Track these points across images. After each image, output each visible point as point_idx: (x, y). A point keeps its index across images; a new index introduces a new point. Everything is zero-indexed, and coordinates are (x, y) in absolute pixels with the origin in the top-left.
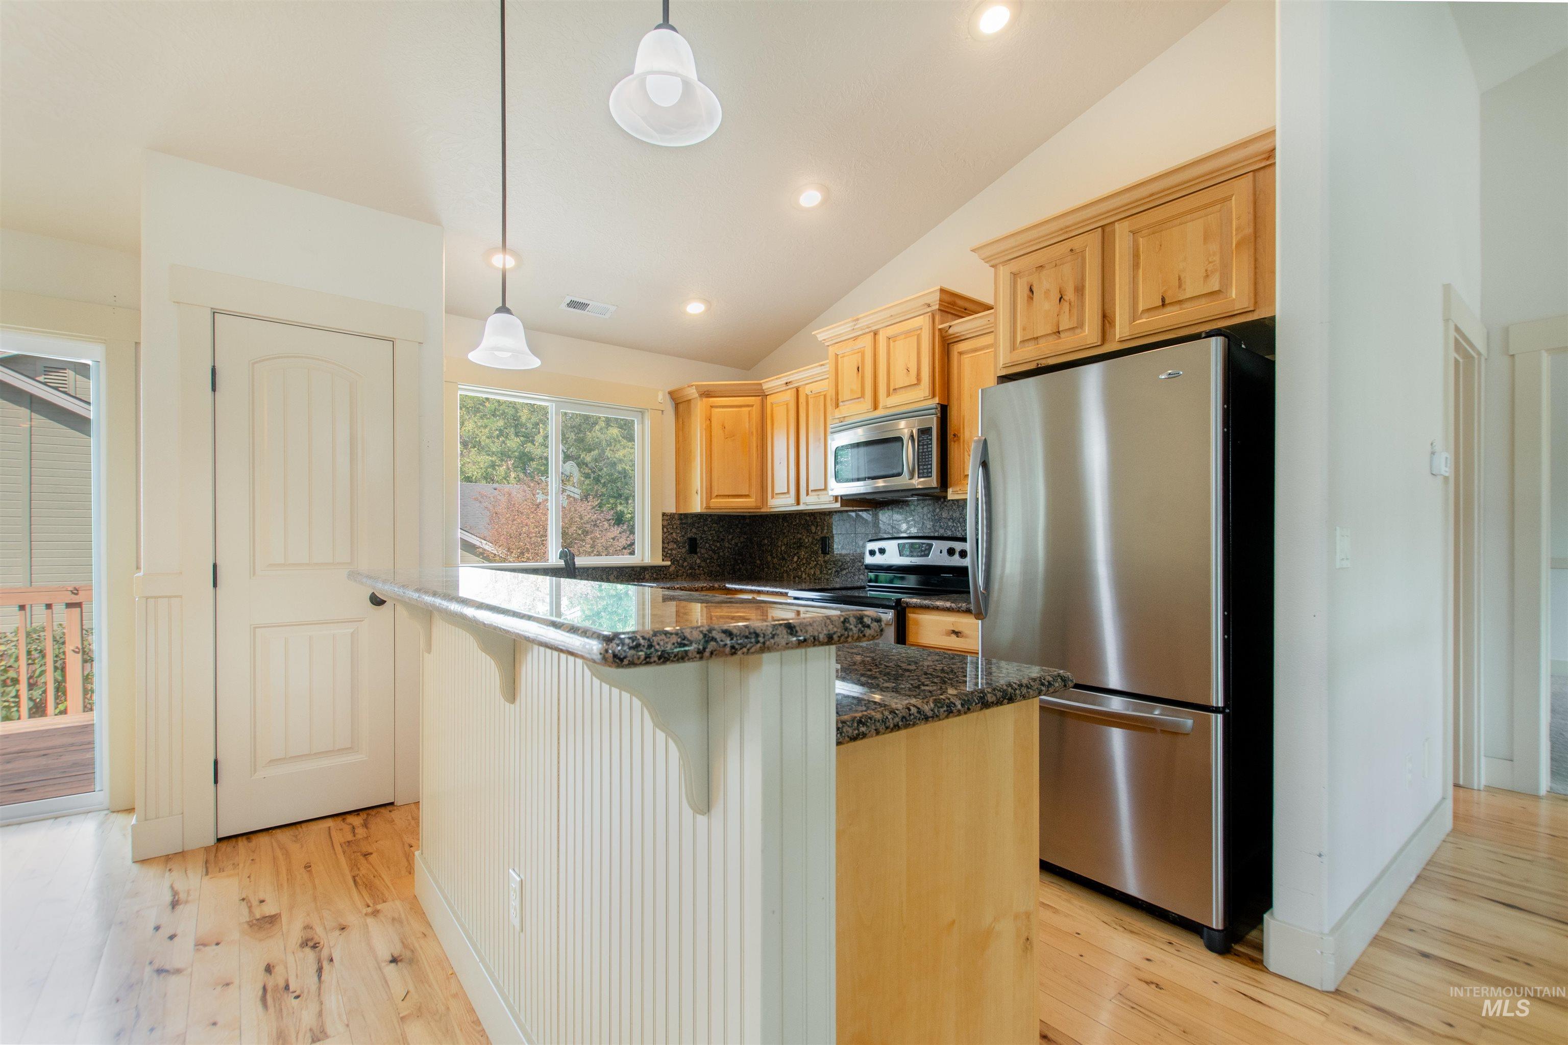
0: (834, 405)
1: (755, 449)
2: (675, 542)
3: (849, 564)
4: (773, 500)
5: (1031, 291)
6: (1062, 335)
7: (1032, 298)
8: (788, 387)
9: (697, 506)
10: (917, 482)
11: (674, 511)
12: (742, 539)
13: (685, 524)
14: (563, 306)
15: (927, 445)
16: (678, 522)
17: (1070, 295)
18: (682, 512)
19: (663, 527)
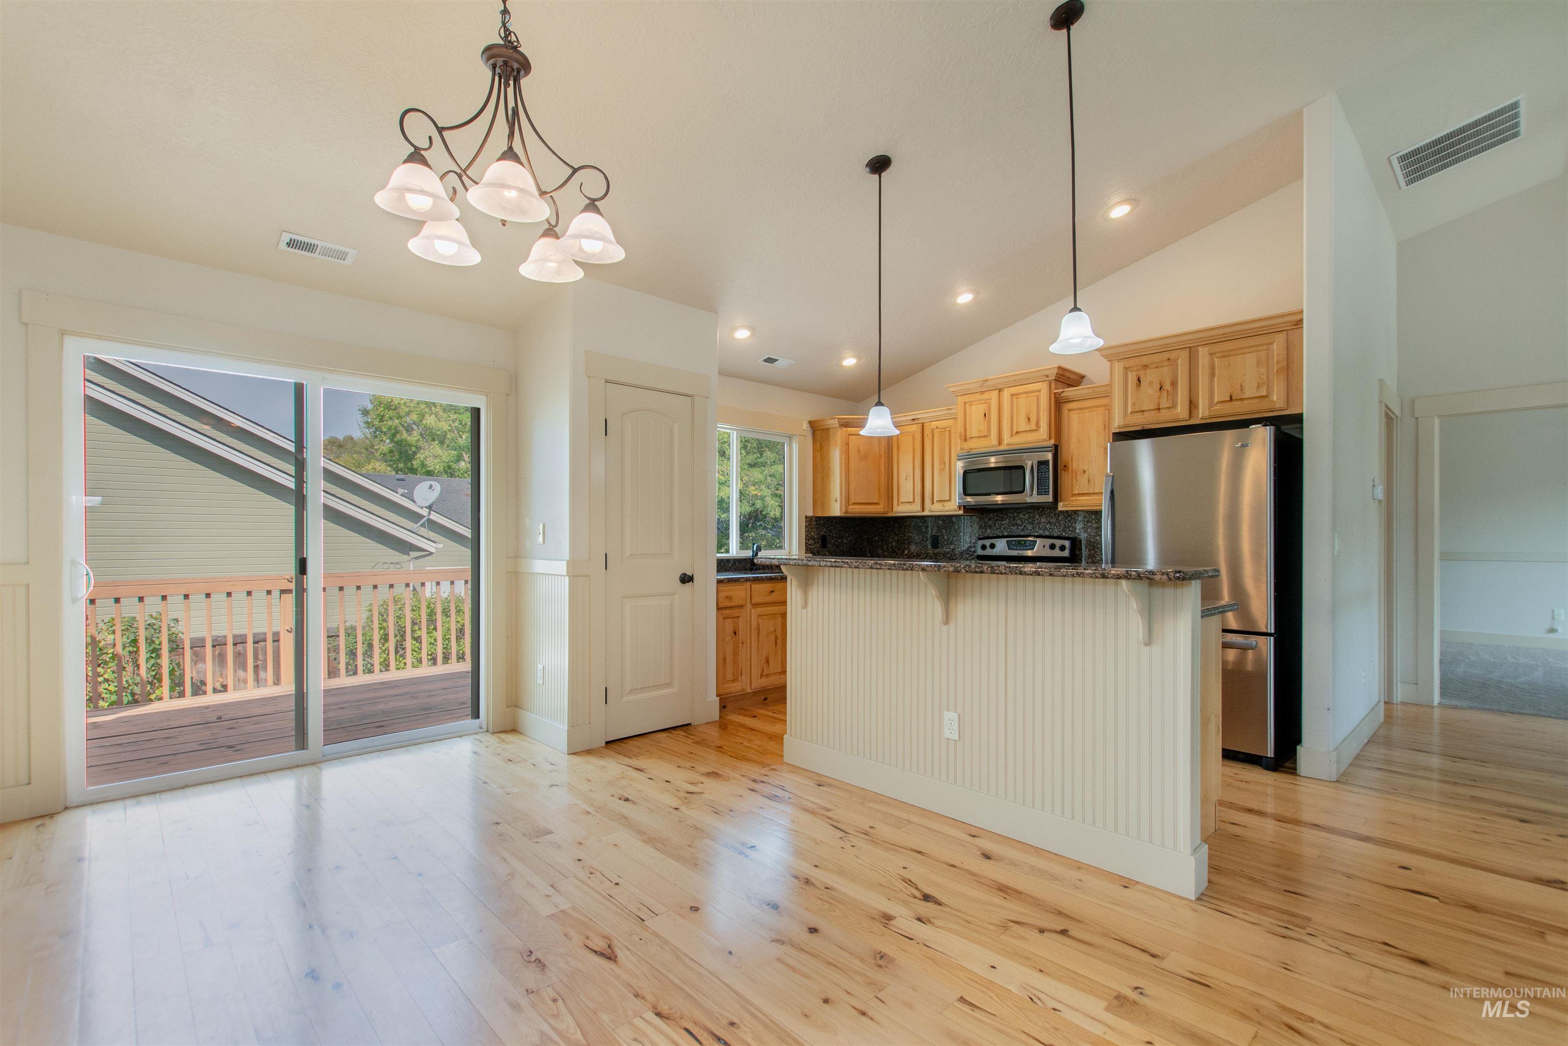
0: (963, 440)
1: (883, 468)
2: (813, 538)
3: (957, 556)
4: (899, 507)
5: (1139, 380)
6: (1161, 411)
7: (1140, 386)
8: (913, 423)
9: (836, 510)
10: (1035, 498)
11: (812, 515)
12: (855, 537)
13: (819, 524)
14: (760, 361)
15: (1045, 472)
16: (815, 523)
17: (1167, 386)
18: (819, 515)
19: (806, 527)
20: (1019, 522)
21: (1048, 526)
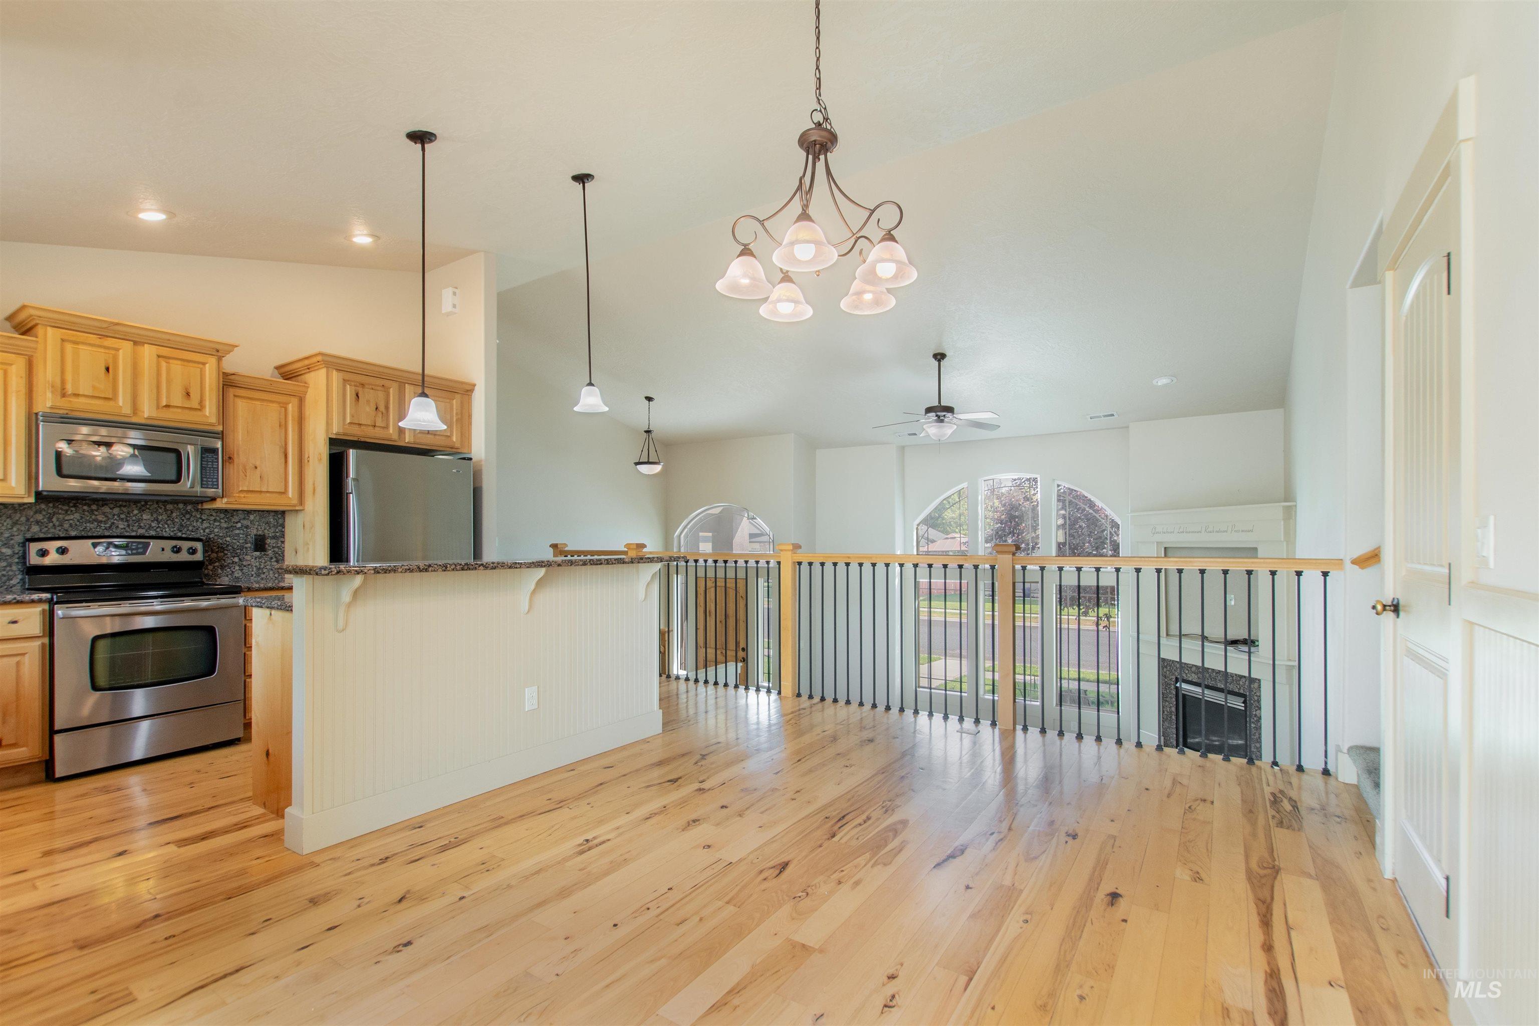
5: (357, 395)
6: (376, 428)
7: (357, 401)
10: (198, 489)
15: (213, 462)
20: (100, 518)
21: (153, 525)
